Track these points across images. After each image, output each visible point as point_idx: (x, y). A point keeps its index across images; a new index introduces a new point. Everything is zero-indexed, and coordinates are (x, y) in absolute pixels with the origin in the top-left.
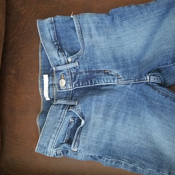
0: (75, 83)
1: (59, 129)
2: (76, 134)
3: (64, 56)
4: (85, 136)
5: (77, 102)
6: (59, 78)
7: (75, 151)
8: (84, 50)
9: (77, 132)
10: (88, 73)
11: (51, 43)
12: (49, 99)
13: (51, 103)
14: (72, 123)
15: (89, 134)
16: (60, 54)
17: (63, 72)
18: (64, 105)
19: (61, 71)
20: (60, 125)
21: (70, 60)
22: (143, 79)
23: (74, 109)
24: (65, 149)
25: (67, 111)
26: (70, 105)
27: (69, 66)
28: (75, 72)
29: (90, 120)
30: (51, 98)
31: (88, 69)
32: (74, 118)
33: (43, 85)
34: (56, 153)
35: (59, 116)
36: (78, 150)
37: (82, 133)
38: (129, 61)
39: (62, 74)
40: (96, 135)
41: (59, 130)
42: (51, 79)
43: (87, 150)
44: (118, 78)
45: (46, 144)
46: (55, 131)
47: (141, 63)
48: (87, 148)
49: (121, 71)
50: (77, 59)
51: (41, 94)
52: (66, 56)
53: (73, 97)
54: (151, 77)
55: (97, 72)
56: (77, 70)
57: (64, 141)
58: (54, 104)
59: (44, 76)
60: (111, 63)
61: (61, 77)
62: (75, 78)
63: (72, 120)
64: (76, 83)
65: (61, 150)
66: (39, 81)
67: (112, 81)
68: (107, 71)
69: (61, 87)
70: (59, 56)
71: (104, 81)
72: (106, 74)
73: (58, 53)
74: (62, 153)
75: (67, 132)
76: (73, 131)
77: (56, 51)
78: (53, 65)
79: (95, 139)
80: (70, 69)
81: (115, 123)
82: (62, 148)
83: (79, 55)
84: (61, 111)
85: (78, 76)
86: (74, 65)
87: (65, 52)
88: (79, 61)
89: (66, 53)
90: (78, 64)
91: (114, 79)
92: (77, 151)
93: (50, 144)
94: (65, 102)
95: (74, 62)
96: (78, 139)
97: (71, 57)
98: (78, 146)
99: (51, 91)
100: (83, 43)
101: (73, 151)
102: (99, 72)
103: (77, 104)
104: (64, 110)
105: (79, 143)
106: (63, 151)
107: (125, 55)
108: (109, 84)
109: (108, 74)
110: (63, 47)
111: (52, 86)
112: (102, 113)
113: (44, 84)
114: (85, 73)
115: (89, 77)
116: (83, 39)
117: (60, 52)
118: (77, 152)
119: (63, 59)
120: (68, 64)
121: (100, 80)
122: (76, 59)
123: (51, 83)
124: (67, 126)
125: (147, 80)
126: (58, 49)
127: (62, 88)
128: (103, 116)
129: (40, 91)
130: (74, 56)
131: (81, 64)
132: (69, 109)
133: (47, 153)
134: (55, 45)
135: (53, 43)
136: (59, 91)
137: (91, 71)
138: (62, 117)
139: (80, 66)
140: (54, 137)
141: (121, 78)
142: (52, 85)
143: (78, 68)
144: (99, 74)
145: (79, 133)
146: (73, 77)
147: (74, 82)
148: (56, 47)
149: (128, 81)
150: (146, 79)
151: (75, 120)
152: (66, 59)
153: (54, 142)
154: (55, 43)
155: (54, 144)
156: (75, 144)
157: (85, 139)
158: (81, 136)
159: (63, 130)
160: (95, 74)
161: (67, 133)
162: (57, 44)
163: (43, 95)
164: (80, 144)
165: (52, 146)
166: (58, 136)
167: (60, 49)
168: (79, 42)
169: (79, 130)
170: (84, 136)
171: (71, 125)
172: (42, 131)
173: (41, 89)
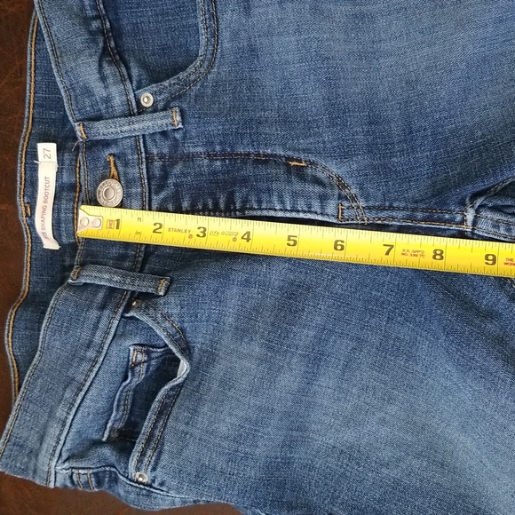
0: (161, 196)
1: (85, 388)
2: (151, 416)
3: (123, 81)
4: (187, 424)
5: (164, 283)
6: (99, 173)
7: (145, 481)
8: (211, 66)
9: (155, 405)
10: (219, 163)
11: (77, 21)
12: (55, 246)
13: (64, 261)
14: (138, 369)
15: (202, 421)
16: (108, 70)
17: (114, 150)
18: (112, 290)
19: (106, 144)
20: (91, 371)
21: (147, 100)
22: (447, 216)
23: (151, 311)
24: (107, 469)
25: (122, 316)
26: (133, 292)
27: (141, 126)
28: (166, 151)
29: (214, 360)
30: (65, 240)
31: (221, 144)
32: (147, 347)
33: (32, 183)
34: (71, 477)
35: (85, 336)
36: (153, 481)
37: (175, 410)
38: (396, 129)
39: (112, 159)
40: (232, 424)
41: (83, 393)
42: (67, 162)
43: (190, 481)
44: (340, 197)
45: (34, 438)
46: (68, 394)
47: (446, 139)
48: (189, 474)
49: (355, 167)
50: (180, 96)
51: (23, 219)
52: (135, 82)
53: (152, 259)
54: (483, 214)
55: (257, 162)
56: (175, 145)
57: (106, 436)
58: (70, 281)
59: (41, 147)
60: (318, 127)
62: (165, 176)
63: (141, 357)
64: (165, 200)
65: (91, 471)
66: (20, 168)
67: (316, 206)
68: (297, 160)
70: (103, 79)
71: (282, 202)
72: (293, 171)
73: (100, 66)
74: (93, 479)
75: (119, 401)
76: (143, 398)
77: (91, 56)
78: (78, 116)
79: (225, 444)
80: (147, 138)
81: (310, 379)
82: (95, 461)
83: (187, 83)
84: (93, 314)
85: (177, 169)
86: (165, 121)
87: (132, 65)
88: (184, 106)
89: (135, 72)
90: (179, 118)
91: (323, 198)
92: (150, 482)
93: (50, 442)
94: (116, 278)
95: (164, 109)
96: (157, 433)
97: (154, 87)
98: (156, 463)
100: (215, 34)
101: (137, 482)
102: (266, 162)
103: (162, 293)
104: (107, 312)
105: (160, 453)
106: (101, 475)
107: (382, 96)
108: (301, 215)
109: (300, 174)
110: (128, 42)
111: (72, 194)
112: (262, 337)
113: (37, 180)
114: (206, 161)
115: (221, 177)
116: (214, 17)
117: (110, 63)
118: (151, 486)
119: (118, 95)
120: (139, 114)
121: (264, 197)
122: (174, 99)
123: (65, 179)
124: (119, 379)
125: (463, 222)
126: (105, 49)
128: (264, 351)
129: (21, 209)
130: (166, 83)
131: (193, 120)
132: (128, 308)
133: (35, 472)
134: (91, 33)
135: (86, 21)
137: (233, 156)
138: (97, 339)
139: (188, 127)
140: (63, 417)
141: (354, 199)
142: (73, 187)
143: (178, 136)
144: (263, 171)
145: (164, 411)
146: (157, 172)
147: (157, 193)
148: (94, 41)
149: (381, 215)
150: (459, 218)
151: (153, 355)
152: (131, 96)
153: (63, 438)
154: (95, 25)
155: (61, 442)
156: (143, 454)
157: (188, 436)
158: (171, 423)
159: (99, 395)
160: (249, 170)
161: (118, 406)
162: (101, 31)
163: (32, 226)
164: (165, 457)
165: (54, 451)
166: (79, 415)
167: (113, 51)
168: (201, 25)
169: (167, 396)
170: (182, 427)
171: (133, 375)
172: (23, 386)
173: (26, 201)
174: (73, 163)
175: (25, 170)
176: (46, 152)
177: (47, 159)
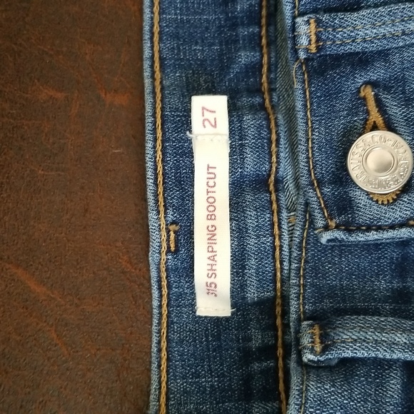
17: (377, 73)
19: (362, 60)
39: (369, 93)
42: (251, 132)
51: (160, 259)
61: (353, 111)
69: (363, 200)
99: (252, 241)
111: (265, 196)
123: (250, 164)
127: (367, 212)
129: (159, 238)
136: (339, 235)
142: (260, 183)
163: (176, 270)
173: (170, 218)
174: (264, 133)
175: (164, 154)
176: (207, 115)
177: (209, 129)
